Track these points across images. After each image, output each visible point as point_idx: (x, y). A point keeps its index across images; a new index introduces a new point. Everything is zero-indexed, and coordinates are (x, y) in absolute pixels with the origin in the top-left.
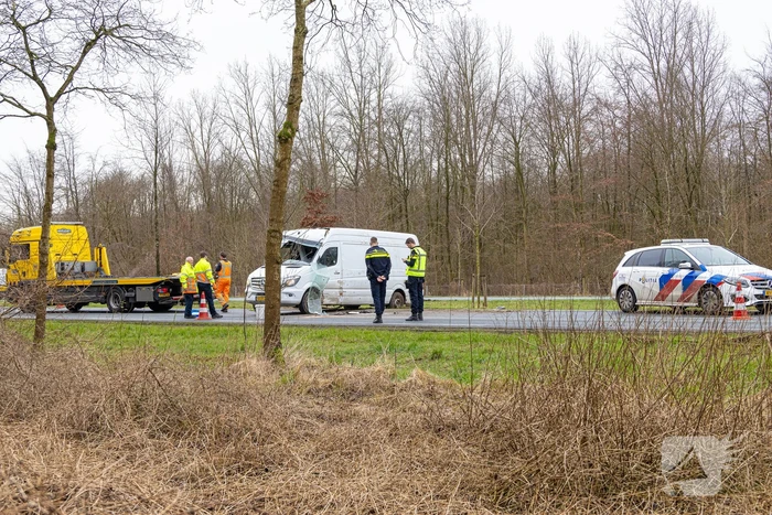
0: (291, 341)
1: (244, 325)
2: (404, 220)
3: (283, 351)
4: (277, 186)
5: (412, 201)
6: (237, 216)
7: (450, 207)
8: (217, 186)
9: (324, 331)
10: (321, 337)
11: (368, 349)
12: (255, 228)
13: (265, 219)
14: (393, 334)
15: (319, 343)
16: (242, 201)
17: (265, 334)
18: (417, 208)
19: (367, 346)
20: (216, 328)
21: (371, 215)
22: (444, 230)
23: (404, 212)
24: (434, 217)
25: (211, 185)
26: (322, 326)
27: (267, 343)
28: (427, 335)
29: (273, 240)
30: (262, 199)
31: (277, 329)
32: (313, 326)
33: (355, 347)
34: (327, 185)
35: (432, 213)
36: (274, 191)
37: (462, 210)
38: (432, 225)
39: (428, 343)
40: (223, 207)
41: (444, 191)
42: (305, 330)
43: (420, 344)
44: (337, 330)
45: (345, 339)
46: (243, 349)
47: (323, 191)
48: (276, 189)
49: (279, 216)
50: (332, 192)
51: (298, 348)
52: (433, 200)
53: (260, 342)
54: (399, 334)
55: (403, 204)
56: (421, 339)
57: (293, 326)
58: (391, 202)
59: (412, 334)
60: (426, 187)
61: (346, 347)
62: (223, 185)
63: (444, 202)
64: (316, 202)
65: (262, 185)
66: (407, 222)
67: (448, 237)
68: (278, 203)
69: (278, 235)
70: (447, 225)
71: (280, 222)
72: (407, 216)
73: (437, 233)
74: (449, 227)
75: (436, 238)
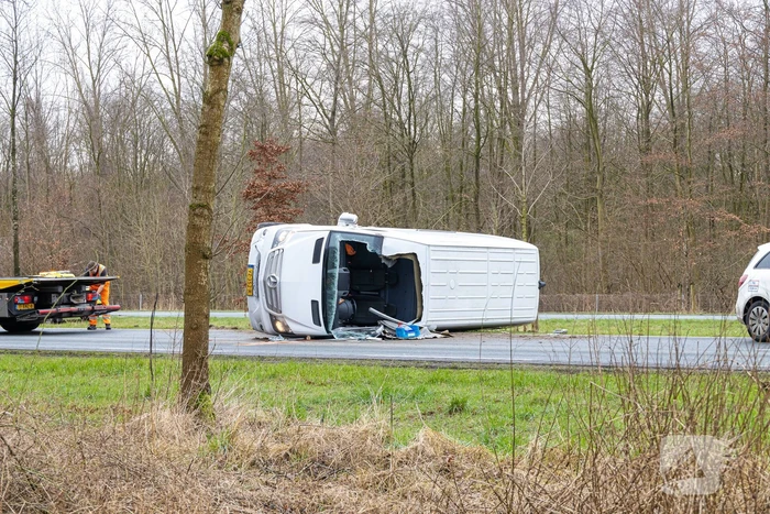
0: (227, 382)
1: (151, 355)
2: (408, 190)
3: (211, 398)
4: (206, 134)
5: (421, 160)
6: (143, 181)
7: (482, 171)
8: (112, 135)
9: (280, 366)
10: (274, 376)
11: (349, 395)
12: (173, 200)
13: (186, 186)
14: (388, 372)
15: (272, 385)
16: (151, 158)
17: (185, 371)
18: (429, 171)
19: (346, 391)
20: (107, 361)
21: (356, 182)
22: (471, 207)
23: (408, 178)
24: (456, 186)
25: (104, 133)
26: (276, 359)
27: (186, 385)
28: (443, 374)
29: (197, 221)
30: (184, 154)
31: (203, 362)
32: (261, 358)
33: (326, 392)
34: (287, 133)
35: (453, 179)
36: (199, 142)
37: (501, 175)
38: (453, 199)
39: (444, 388)
40: (121, 168)
41: (472, 145)
42: (248, 364)
43: (431, 389)
44: (299, 364)
45: (312, 379)
46: (148, 395)
47: (281, 143)
48: (204, 138)
49: (208, 181)
50: (295, 145)
51: (237, 393)
52: (455, 159)
53: (176, 383)
54: (398, 372)
55: (407, 165)
56: (432, 381)
57: (231, 357)
58: (389, 160)
59: (418, 372)
60: (444, 138)
61: (316, 392)
62: (122, 132)
63: (472, 164)
64: (268, 160)
65: (183, 133)
66: (414, 194)
67: (478, 218)
68: (207, 162)
69: (206, 212)
70: (476, 199)
71: (210, 192)
72: (413, 185)
73: (460, 212)
74: (479, 203)
75: (460, 220)
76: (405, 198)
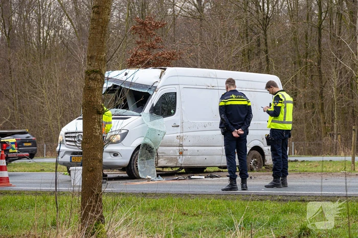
0: (117, 214)
1: (56, 193)
2: (263, 57)
3: (105, 227)
4: (98, 13)
5: (274, 32)
6: (45, 52)
7: (324, 40)
8: (20, 14)
9: (160, 201)
10: (155, 209)
11: (216, 224)
12: (70, 67)
13: (82, 55)
14: (248, 205)
15: (153, 217)
16: (52, 33)
17: (83, 205)
18: (280, 41)
19: (214, 220)
20: (19, 198)
21: (221, 51)
22: (315, 69)
23: (263, 47)
24: (302, 52)
25: (13, 13)
26: (156, 195)
27: (84, 217)
28: (292, 206)
29: (92, 84)
30: (79, 30)
31: (98, 198)
32: (145, 195)
33: (199, 221)
34: (163, 10)
35: (300, 47)
36: (93, 20)
37: (339, 43)
38: (300, 63)
39: (294, 217)
40: (26, 38)
41: (315, 18)
42: (134, 199)
43: (283, 218)
44: (176, 199)
45: (186, 210)
46: (54, 224)
47: (158, 19)
48: (96, 17)
49: (100, 51)
50: (169, 22)
51: (126, 222)
52: (301, 31)
53: (77, 215)
54: (257, 204)
55: (261, 35)
56: (285, 212)
57: (119, 194)
58: (246, 33)
59: (273, 204)
60: (292, 14)
61: (188, 222)
62: (28, 12)
63: (315, 33)
64: (148, 34)
65: (78, 12)
66: (267, 60)
67: (321, 79)
68: (99, 36)
69: (99, 77)
70: (319, 63)
71: (102, 60)
72: (266, 52)
73: (306, 74)
74: (322, 66)
75: (305, 80)
76: (260, 63)
